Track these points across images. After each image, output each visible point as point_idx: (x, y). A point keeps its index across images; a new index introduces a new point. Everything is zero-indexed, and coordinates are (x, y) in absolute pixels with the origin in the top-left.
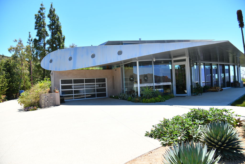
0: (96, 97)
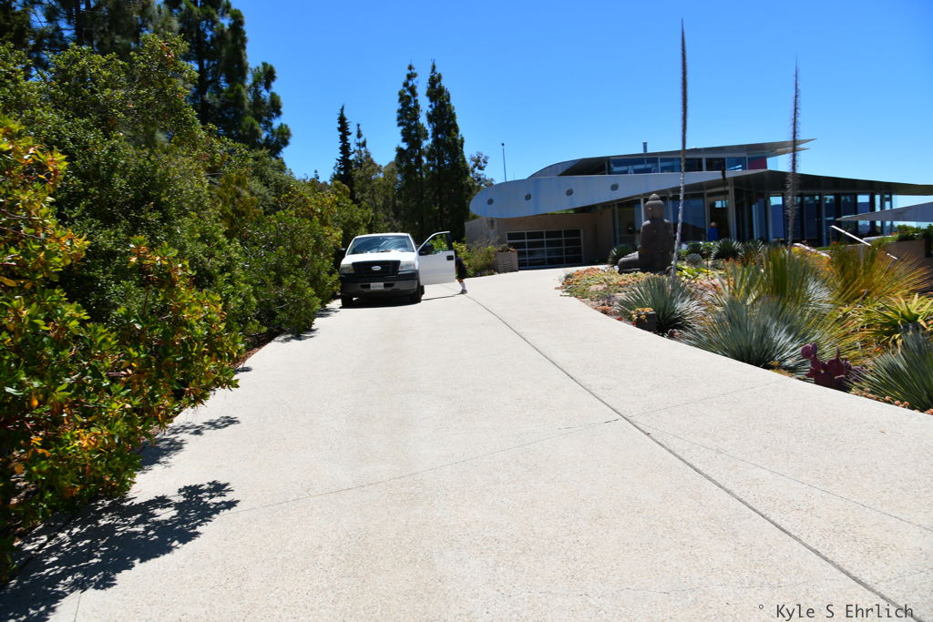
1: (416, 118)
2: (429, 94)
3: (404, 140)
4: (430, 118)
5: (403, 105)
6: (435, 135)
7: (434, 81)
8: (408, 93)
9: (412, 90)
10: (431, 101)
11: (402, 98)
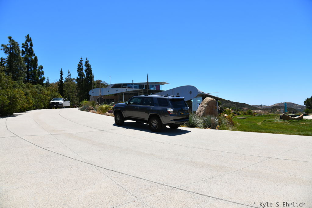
1: (82, 71)
2: (85, 65)
3: (78, 76)
4: (85, 71)
5: (79, 67)
6: (87, 75)
7: (87, 62)
8: (80, 65)
9: (81, 64)
10: (86, 67)
11: (79, 65)
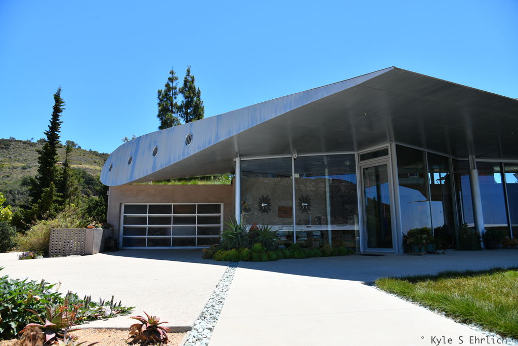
0: (195, 246)
2: (182, 93)
7: (188, 81)
9: (171, 89)
